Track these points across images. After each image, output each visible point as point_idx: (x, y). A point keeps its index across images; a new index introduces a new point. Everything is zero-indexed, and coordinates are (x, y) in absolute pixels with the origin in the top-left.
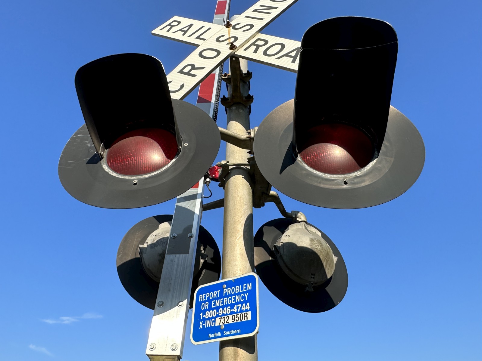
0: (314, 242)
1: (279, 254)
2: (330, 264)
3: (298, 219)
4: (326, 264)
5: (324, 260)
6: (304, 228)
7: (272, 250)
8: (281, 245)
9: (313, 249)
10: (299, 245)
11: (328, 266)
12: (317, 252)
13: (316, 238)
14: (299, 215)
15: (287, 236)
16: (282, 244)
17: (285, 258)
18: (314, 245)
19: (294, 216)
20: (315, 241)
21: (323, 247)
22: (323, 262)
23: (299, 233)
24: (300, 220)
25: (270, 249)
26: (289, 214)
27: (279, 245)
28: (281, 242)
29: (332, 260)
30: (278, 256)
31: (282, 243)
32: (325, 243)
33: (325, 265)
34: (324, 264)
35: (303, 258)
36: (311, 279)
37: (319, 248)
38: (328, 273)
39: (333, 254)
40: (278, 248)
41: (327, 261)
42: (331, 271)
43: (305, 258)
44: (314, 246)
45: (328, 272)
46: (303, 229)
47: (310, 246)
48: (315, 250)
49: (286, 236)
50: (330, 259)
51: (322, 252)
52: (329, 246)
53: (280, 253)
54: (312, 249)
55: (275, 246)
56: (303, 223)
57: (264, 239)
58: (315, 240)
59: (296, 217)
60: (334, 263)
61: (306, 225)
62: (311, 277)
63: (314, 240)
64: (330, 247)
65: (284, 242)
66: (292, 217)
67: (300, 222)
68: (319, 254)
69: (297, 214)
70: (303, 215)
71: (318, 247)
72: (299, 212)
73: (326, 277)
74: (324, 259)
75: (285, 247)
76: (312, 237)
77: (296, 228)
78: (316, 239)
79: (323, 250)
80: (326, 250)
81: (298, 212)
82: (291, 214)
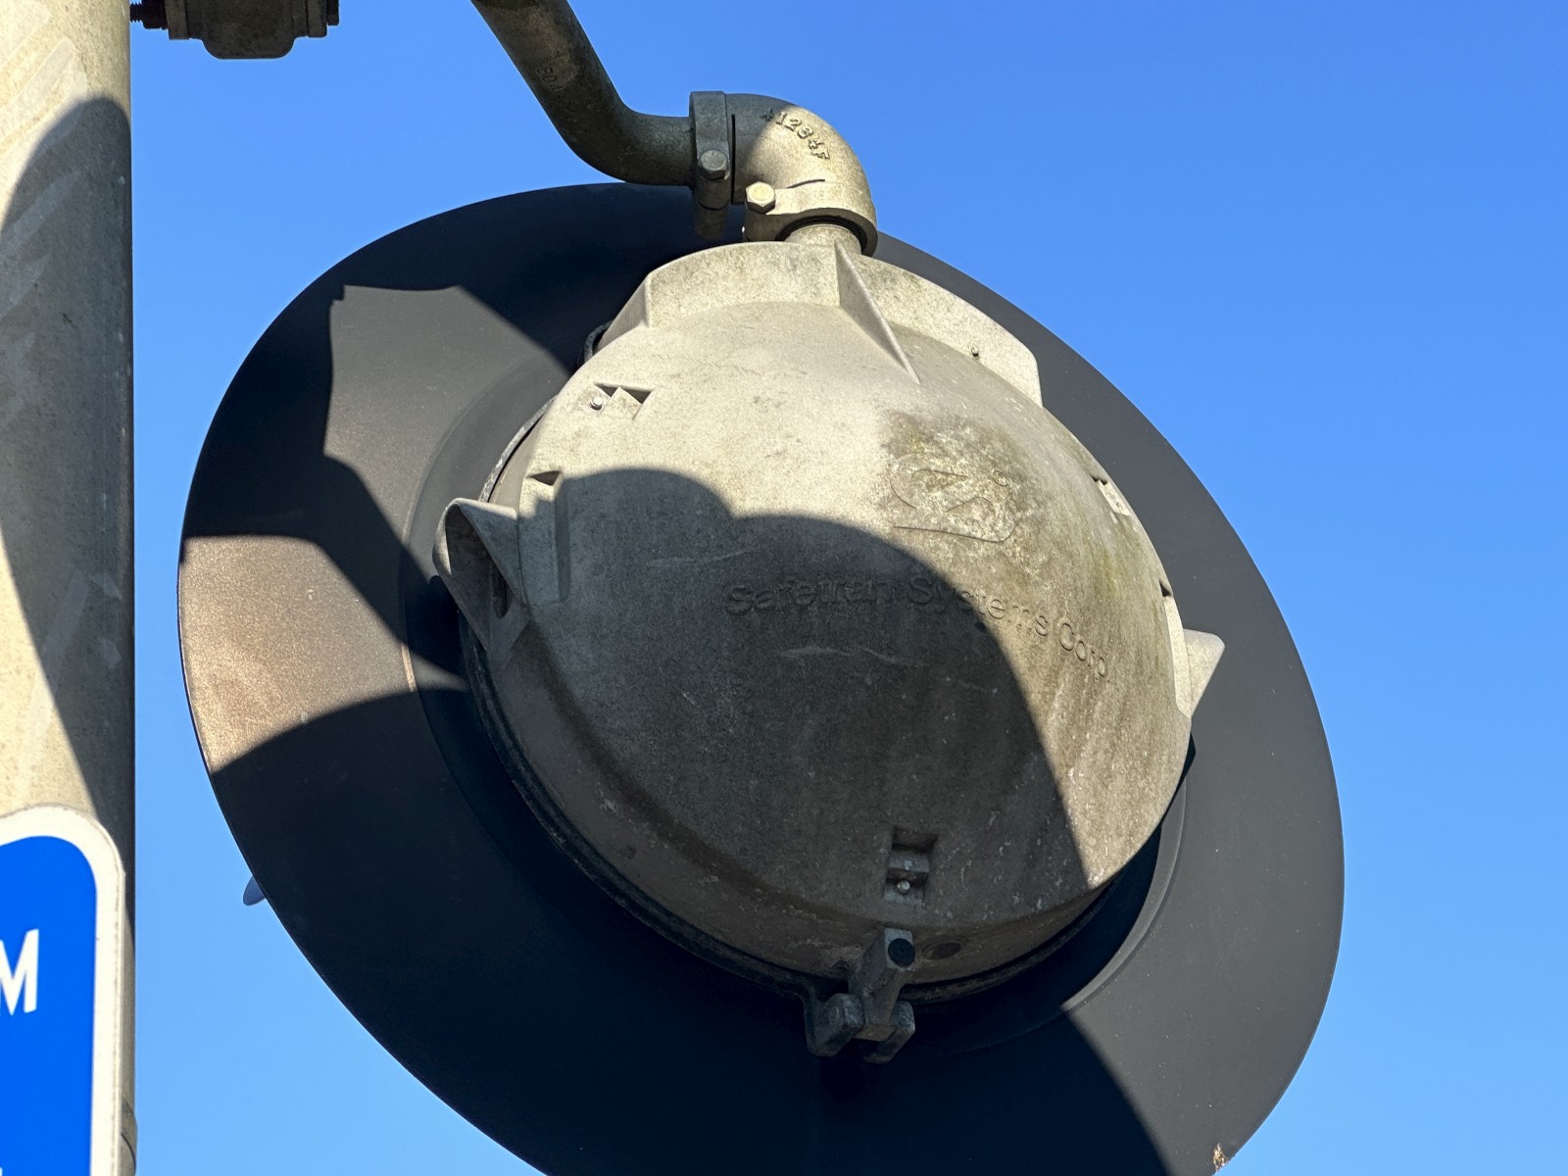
0: (938, 463)
1: (514, 611)
2: (1124, 715)
3: (758, 194)
4: (1079, 716)
5: (1054, 674)
6: (831, 295)
7: (432, 571)
8: (541, 503)
9: (923, 546)
10: (748, 498)
11: (1094, 739)
12: (962, 579)
13: (964, 408)
14: (779, 140)
15: (610, 390)
16: (549, 492)
17: (574, 656)
18: (938, 494)
19: (713, 159)
20: (944, 454)
21: (1039, 523)
22: (1034, 698)
23: (758, 357)
24: (788, 204)
25: (405, 557)
26: (659, 136)
27: (511, 513)
28: (534, 467)
29: (1153, 671)
30: (497, 636)
31: (547, 478)
32: (1081, 481)
33: (1065, 733)
34: (1052, 726)
35: (793, 653)
36: (890, 895)
37: (988, 524)
38: (1098, 827)
39: (1170, 604)
40: (492, 548)
41: (1088, 688)
42: (1136, 803)
43: (811, 649)
44: (932, 504)
45: (1100, 807)
46: (820, 310)
47: (882, 506)
48: (939, 555)
49: (601, 398)
50: (1123, 653)
51: (1025, 580)
52: (1126, 510)
53: (526, 607)
54: (906, 541)
55: (459, 523)
56: (821, 240)
57: (338, 444)
58: (943, 438)
59: (742, 170)
60: (1170, 699)
61: (856, 261)
62: (893, 879)
63: (930, 439)
64: (1137, 526)
65: (576, 466)
66: (694, 175)
67: (786, 228)
68: (986, 602)
69: (758, 133)
70: (832, 143)
71: (977, 514)
72: (785, 105)
73: (1076, 865)
74: (1048, 656)
75: (577, 531)
76: (912, 399)
77: (730, 300)
78: (957, 423)
79: (1042, 558)
80: (1081, 550)
81: (770, 110)
82: (679, 138)
